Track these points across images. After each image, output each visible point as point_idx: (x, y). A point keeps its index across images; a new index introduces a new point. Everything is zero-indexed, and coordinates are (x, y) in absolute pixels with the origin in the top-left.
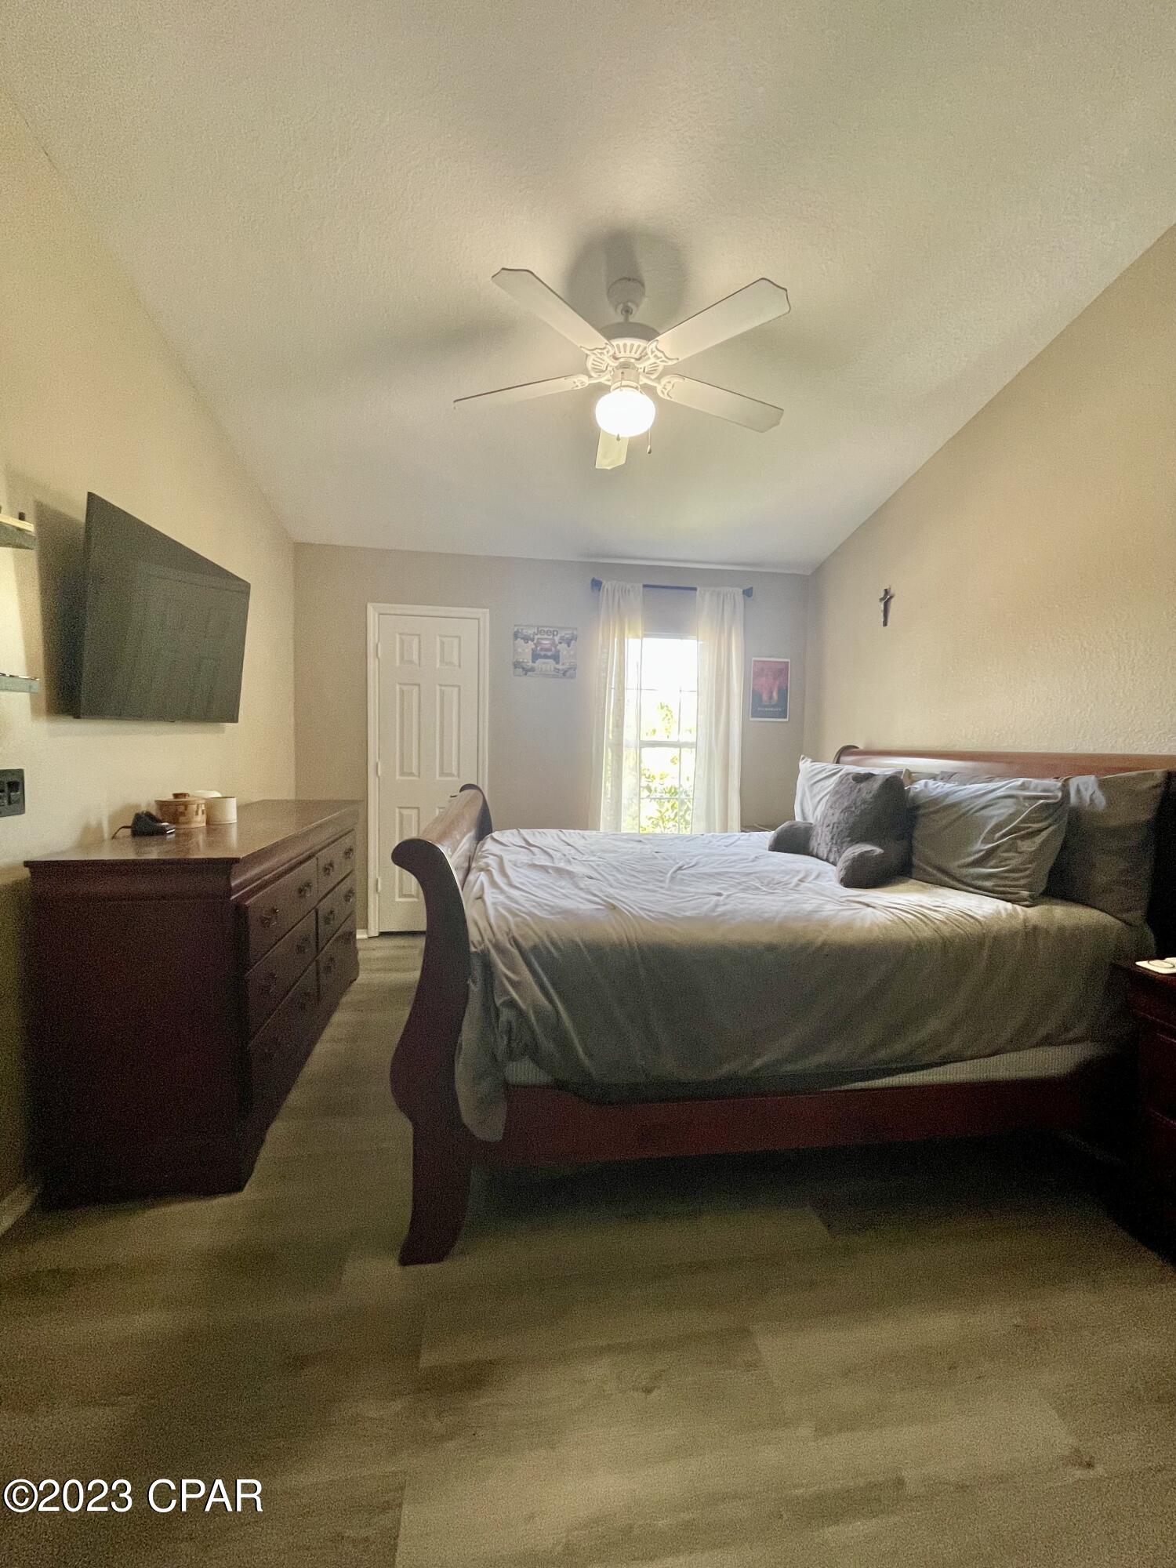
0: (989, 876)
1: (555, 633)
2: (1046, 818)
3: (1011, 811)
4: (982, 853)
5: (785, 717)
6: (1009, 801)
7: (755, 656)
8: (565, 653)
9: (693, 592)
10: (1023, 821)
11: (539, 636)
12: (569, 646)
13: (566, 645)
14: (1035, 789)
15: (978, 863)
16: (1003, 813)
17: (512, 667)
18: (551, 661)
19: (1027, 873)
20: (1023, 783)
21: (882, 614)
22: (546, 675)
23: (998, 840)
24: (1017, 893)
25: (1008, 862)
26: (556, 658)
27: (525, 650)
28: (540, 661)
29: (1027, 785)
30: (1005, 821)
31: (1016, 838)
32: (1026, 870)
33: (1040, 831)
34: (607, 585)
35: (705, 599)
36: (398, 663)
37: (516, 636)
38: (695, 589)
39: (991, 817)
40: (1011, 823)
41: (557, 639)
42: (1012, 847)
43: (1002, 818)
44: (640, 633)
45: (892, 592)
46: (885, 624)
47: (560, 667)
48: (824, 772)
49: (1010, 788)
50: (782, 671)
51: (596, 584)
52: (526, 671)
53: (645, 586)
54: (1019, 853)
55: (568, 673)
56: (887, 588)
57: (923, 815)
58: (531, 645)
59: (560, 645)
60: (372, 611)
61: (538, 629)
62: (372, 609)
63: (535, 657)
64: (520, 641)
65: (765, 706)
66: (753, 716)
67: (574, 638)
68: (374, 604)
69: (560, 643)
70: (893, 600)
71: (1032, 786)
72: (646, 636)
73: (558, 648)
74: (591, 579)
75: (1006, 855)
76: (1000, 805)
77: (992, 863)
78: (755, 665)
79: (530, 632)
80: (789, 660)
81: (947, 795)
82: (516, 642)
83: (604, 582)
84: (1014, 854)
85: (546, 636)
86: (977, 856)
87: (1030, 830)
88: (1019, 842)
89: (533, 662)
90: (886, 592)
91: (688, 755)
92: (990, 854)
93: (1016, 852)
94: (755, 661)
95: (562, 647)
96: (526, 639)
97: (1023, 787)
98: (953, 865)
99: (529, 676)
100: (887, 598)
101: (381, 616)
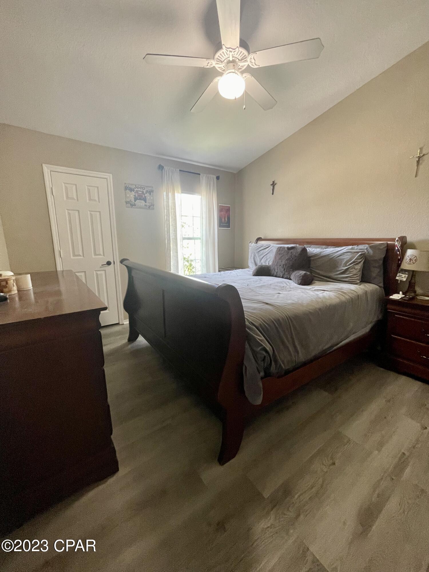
0: (347, 277)
1: (144, 188)
2: (361, 258)
3: (350, 256)
4: (343, 271)
5: (229, 227)
6: (349, 254)
7: (220, 204)
8: (149, 198)
9: (198, 175)
10: (356, 259)
11: (137, 189)
12: (150, 195)
13: (149, 194)
14: (357, 249)
15: (343, 273)
16: (347, 258)
17: (125, 203)
18: (143, 201)
19: (359, 275)
20: (352, 248)
21: (272, 190)
22: (140, 208)
23: (348, 266)
24: (356, 282)
25: (352, 272)
26: (145, 200)
27: (131, 196)
28: (138, 201)
29: (354, 248)
30: (349, 260)
31: (355, 265)
32: (358, 274)
33: (360, 262)
34: (166, 168)
35: (203, 178)
36: (65, 198)
37: (126, 188)
38: (200, 174)
39: (343, 259)
40: (352, 260)
41: (145, 191)
42: (353, 268)
43: (348, 259)
44: (180, 191)
45: (276, 182)
46: (273, 194)
47: (147, 204)
48: (263, 247)
49: (348, 249)
50: (228, 210)
51: (161, 167)
52: (133, 205)
53: (180, 170)
54: (356, 269)
55: (151, 207)
56: (273, 181)
57: (314, 260)
58: (133, 193)
59: (146, 194)
60: (46, 169)
61: (136, 186)
62: (46, 168)
63: (136, 199)
64: (128, 191)
65: (223, 223)
66: (219, 227)
67: (152, 191)
68: (46, 165)
69: (146, 193)
70: (276, 186)
71: (355, 249)
72: (182, 193)
73: (145, 195)
74: (159, 164)
75: (352, 270)
76: (346, 255)
77: (347, 273)
78: (220, 207)
79: (133, 187)
80: (230, 206)
81: (321, 252)
82: (126, 191)
83: (165, 167)
84: (354, 270)
85: (139, 190)
86: (342, 271)
87: (357, 262)
88: (355, 266)
89: (135, 201)
90: (273, 182)
91: (198, 242)
92: (346, 270)
93: (355, 269)
94: (220, 206)
95: (147, 195)
96: (131, 190)
97: (352, 249)
98: (332, 275)
99: (133, 208)
100: (274, 184)
101: (51, 172)
